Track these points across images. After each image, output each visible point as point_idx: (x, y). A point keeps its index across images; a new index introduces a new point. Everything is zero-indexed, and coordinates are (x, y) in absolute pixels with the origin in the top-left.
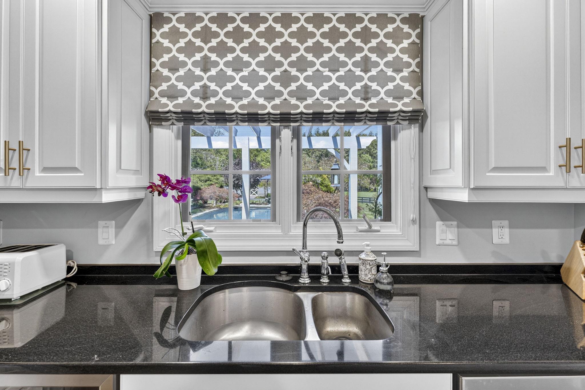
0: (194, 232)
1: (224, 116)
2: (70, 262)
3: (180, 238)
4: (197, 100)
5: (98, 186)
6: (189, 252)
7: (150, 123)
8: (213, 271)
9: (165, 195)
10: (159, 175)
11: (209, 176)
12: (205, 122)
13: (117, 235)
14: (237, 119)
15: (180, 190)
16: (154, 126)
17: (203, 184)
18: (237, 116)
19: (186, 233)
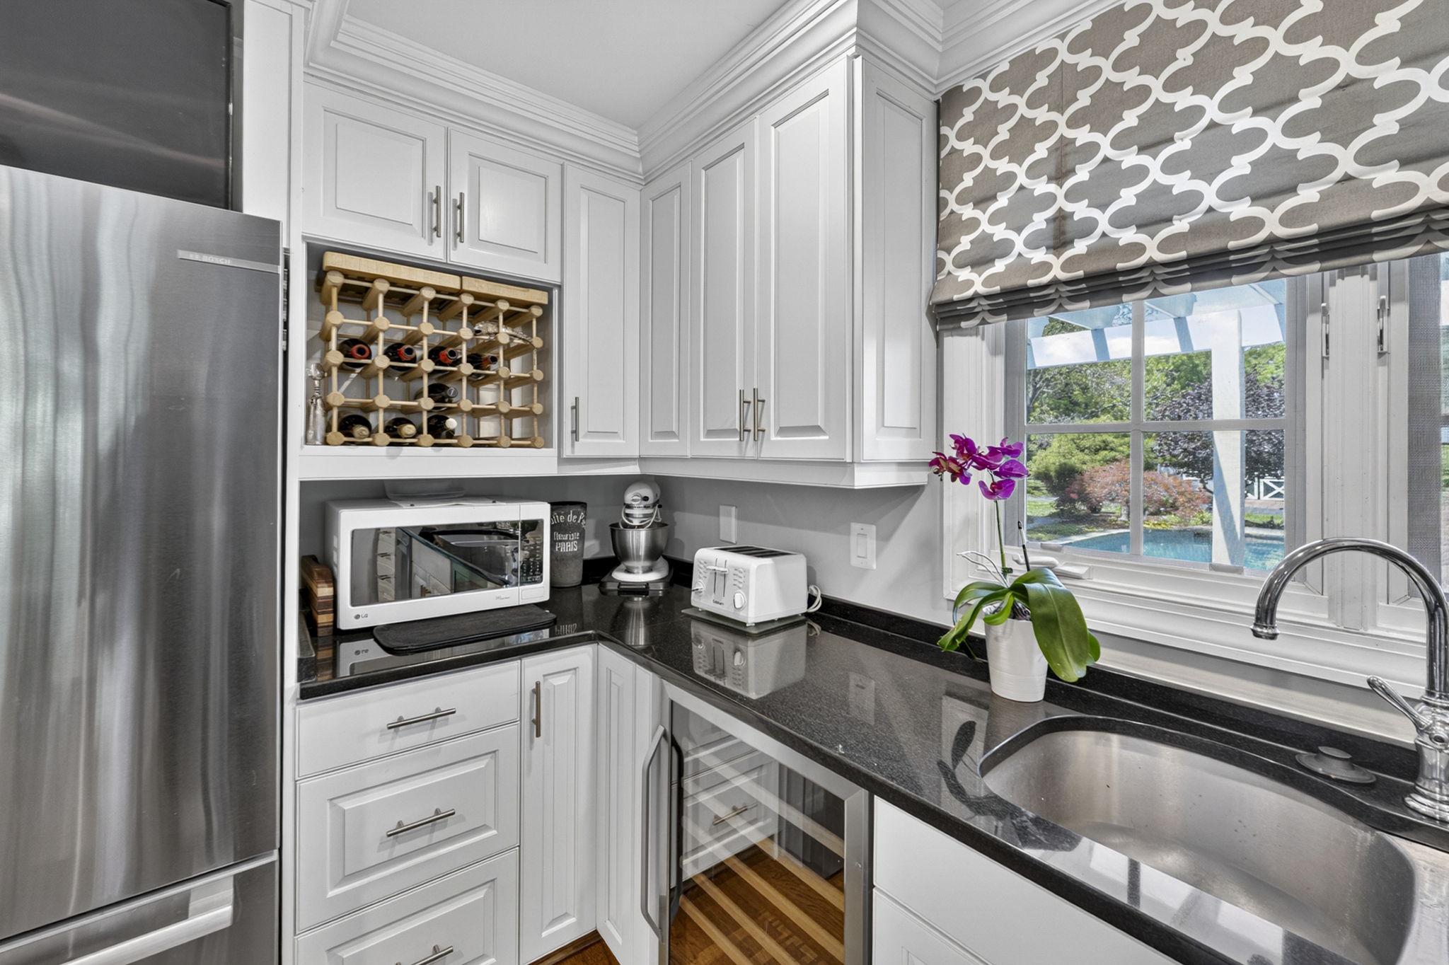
0: (1028, 569)
1: (1114, 280)
2: (812, 587)
3: (996, 580)
4: (1039, 256)
5: (849, 460)
6: (1015, 614)
7: (938, 327)
8: (1074, 672)
9: (966, 480)
10: (952, 436)
11: (1105, 437)
12: (1061, 305)
13: (879, 551)
14: (1155, 280)
15: (998, 469)
16: (945, 334)
17: (1087, 458)
18: (1152, 273)
19: (1010, 570)
